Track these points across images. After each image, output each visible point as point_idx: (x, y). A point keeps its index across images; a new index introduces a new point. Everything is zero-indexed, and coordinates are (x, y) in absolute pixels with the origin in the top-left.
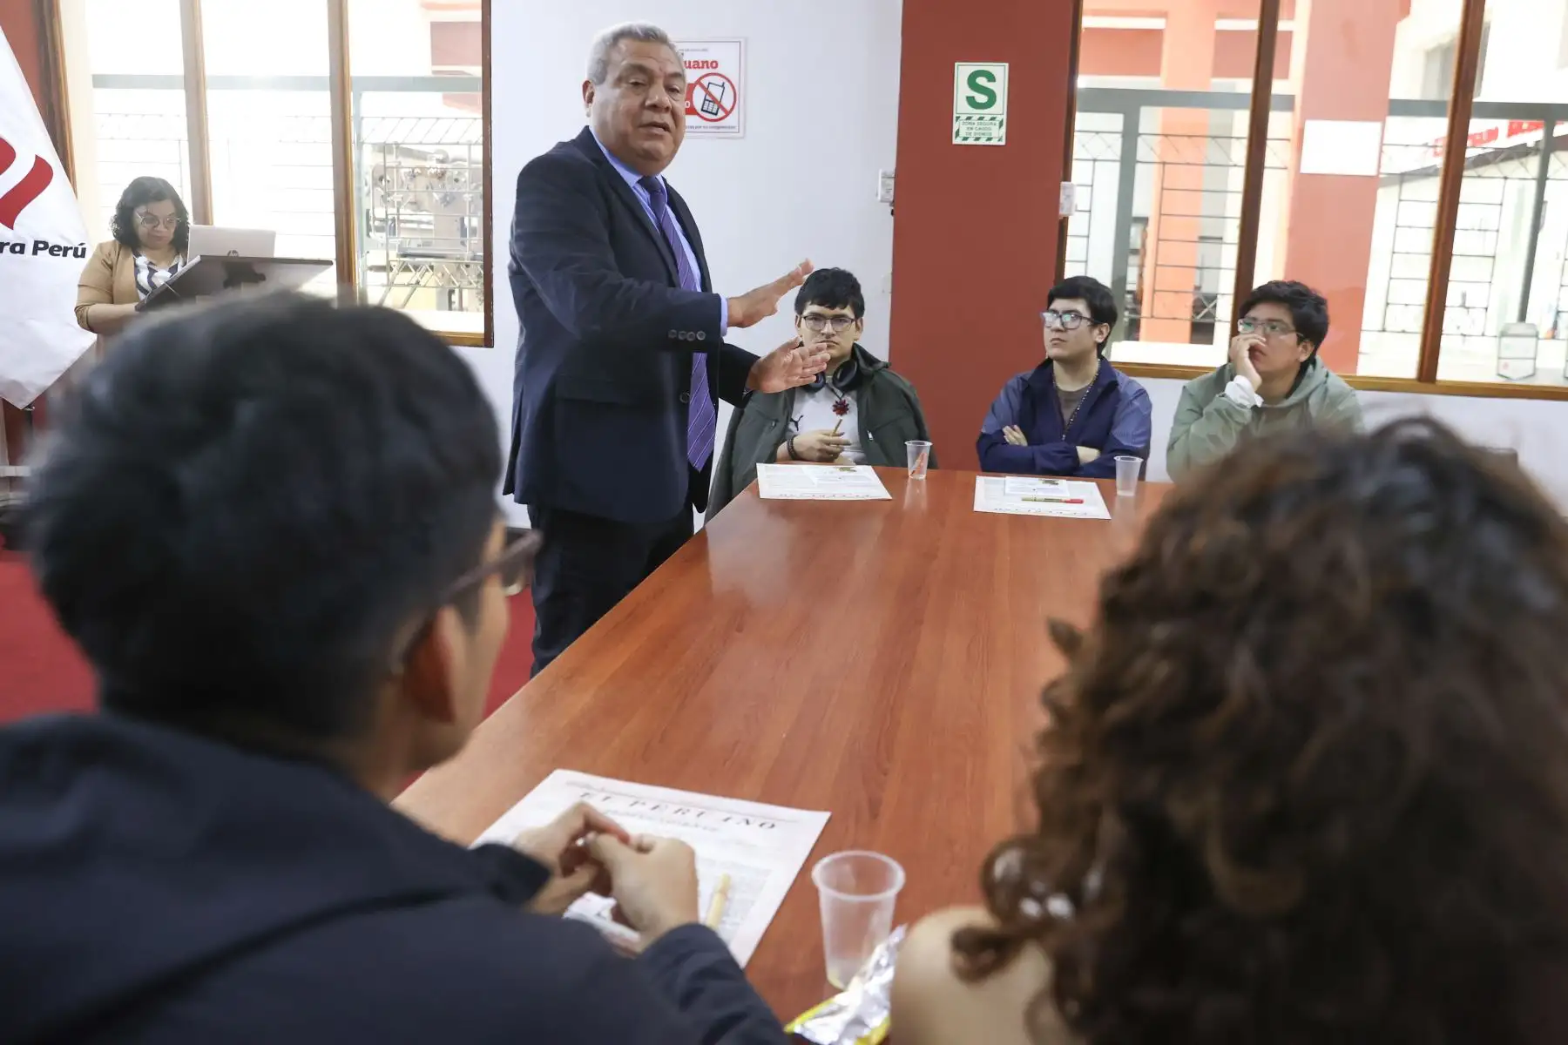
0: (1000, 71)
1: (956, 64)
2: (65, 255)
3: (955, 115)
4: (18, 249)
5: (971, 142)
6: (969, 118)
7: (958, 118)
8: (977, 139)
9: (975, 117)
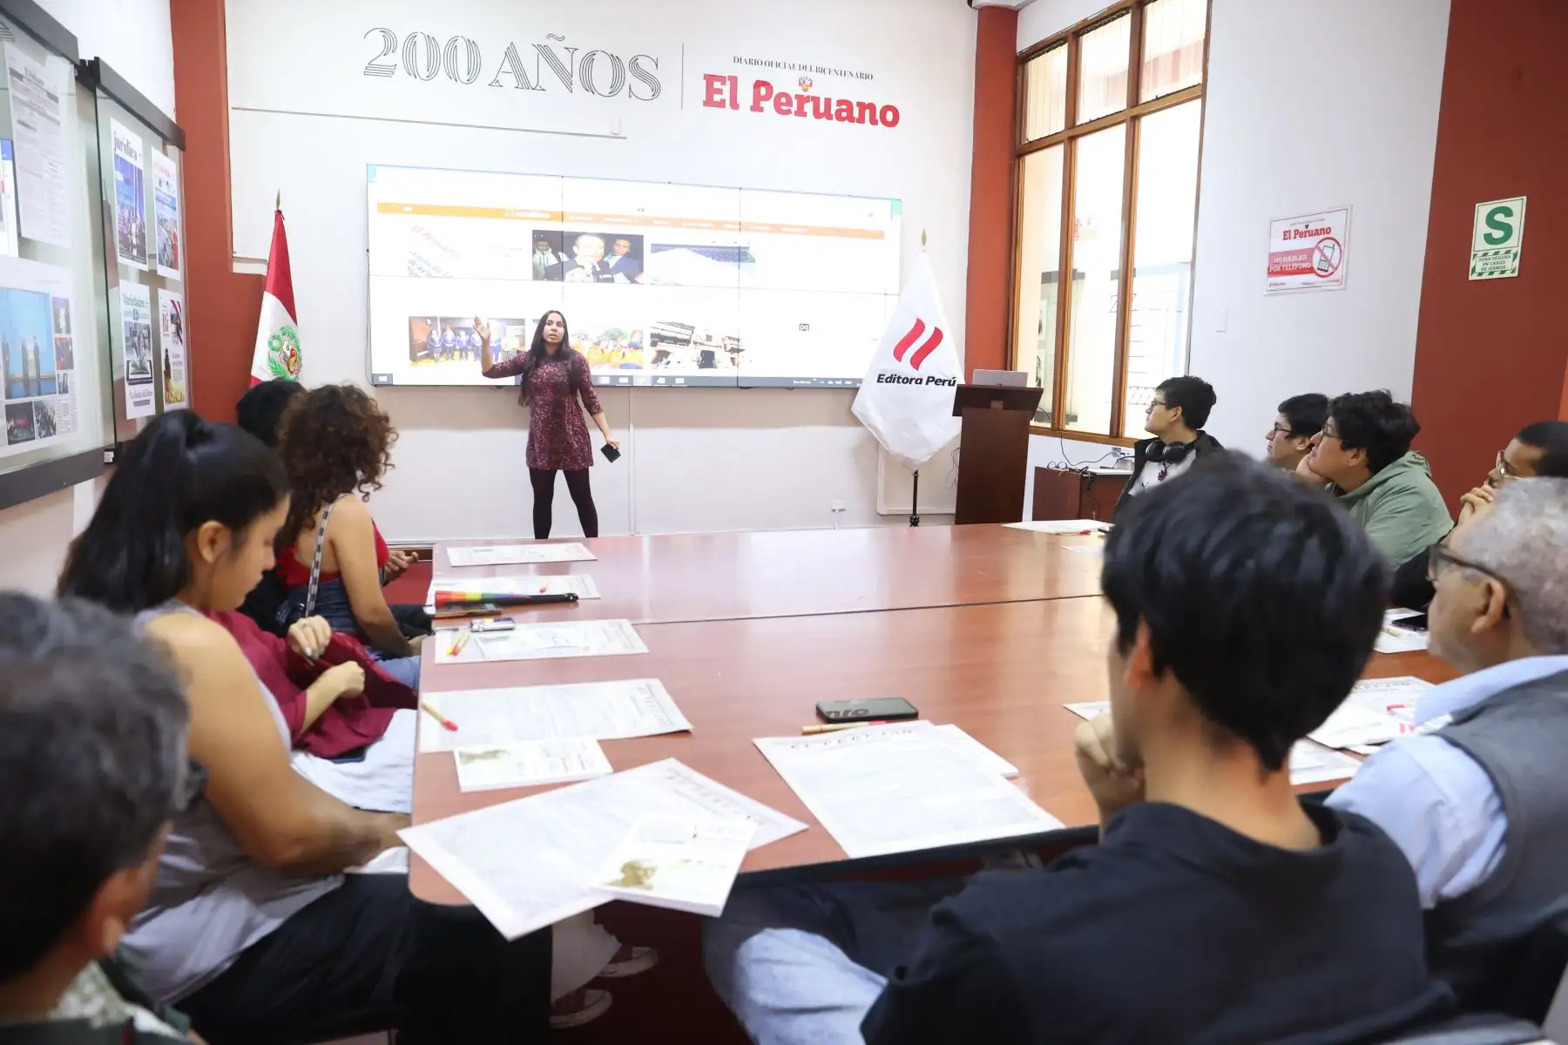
0: (1518, 205)
1: (1477, 205)
2: (943, 385)
3: (1473, 253)
4: (919, 381)
5: (1485, 276)
6: (1485, 255)
7: (1475, 255)
8: (1491, 273)
9: (1491, 253)
